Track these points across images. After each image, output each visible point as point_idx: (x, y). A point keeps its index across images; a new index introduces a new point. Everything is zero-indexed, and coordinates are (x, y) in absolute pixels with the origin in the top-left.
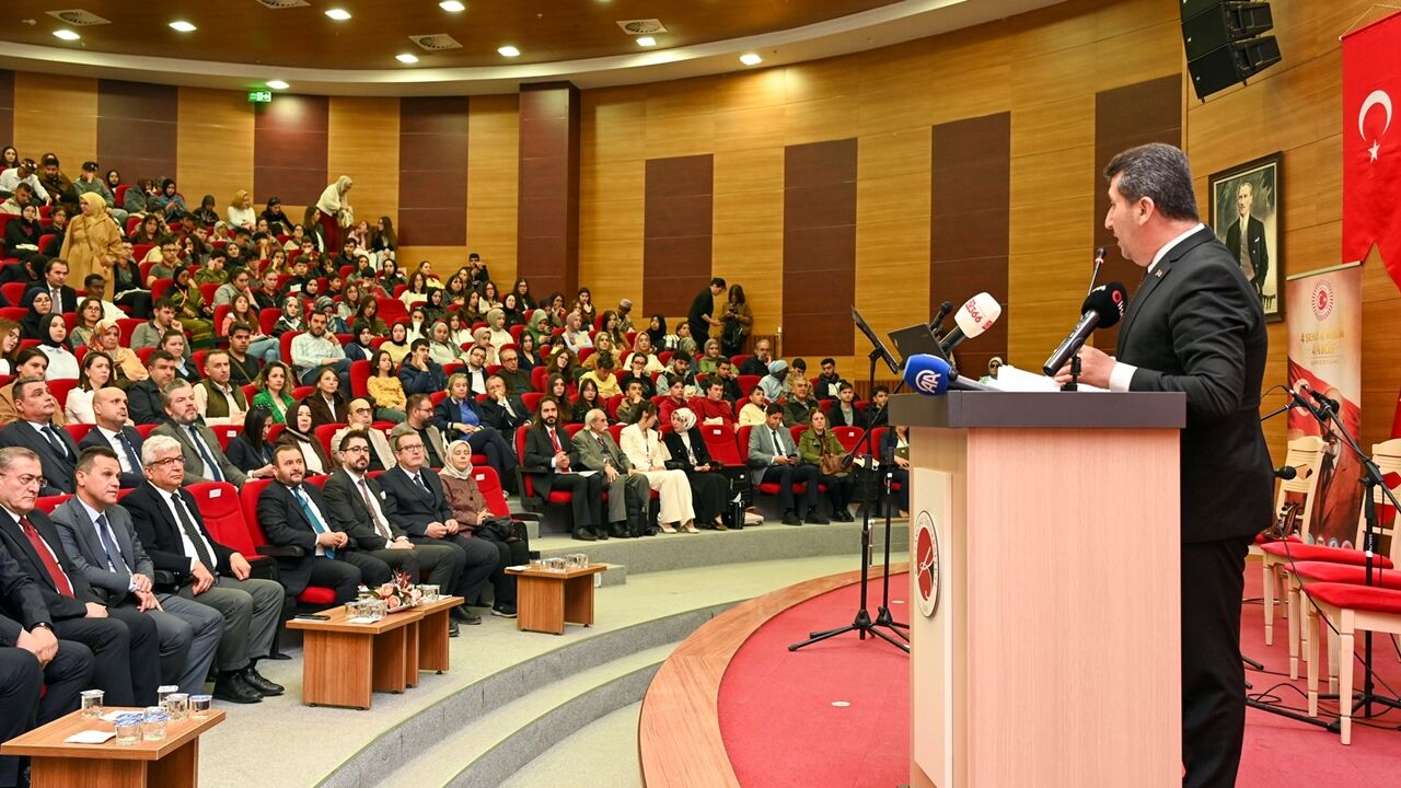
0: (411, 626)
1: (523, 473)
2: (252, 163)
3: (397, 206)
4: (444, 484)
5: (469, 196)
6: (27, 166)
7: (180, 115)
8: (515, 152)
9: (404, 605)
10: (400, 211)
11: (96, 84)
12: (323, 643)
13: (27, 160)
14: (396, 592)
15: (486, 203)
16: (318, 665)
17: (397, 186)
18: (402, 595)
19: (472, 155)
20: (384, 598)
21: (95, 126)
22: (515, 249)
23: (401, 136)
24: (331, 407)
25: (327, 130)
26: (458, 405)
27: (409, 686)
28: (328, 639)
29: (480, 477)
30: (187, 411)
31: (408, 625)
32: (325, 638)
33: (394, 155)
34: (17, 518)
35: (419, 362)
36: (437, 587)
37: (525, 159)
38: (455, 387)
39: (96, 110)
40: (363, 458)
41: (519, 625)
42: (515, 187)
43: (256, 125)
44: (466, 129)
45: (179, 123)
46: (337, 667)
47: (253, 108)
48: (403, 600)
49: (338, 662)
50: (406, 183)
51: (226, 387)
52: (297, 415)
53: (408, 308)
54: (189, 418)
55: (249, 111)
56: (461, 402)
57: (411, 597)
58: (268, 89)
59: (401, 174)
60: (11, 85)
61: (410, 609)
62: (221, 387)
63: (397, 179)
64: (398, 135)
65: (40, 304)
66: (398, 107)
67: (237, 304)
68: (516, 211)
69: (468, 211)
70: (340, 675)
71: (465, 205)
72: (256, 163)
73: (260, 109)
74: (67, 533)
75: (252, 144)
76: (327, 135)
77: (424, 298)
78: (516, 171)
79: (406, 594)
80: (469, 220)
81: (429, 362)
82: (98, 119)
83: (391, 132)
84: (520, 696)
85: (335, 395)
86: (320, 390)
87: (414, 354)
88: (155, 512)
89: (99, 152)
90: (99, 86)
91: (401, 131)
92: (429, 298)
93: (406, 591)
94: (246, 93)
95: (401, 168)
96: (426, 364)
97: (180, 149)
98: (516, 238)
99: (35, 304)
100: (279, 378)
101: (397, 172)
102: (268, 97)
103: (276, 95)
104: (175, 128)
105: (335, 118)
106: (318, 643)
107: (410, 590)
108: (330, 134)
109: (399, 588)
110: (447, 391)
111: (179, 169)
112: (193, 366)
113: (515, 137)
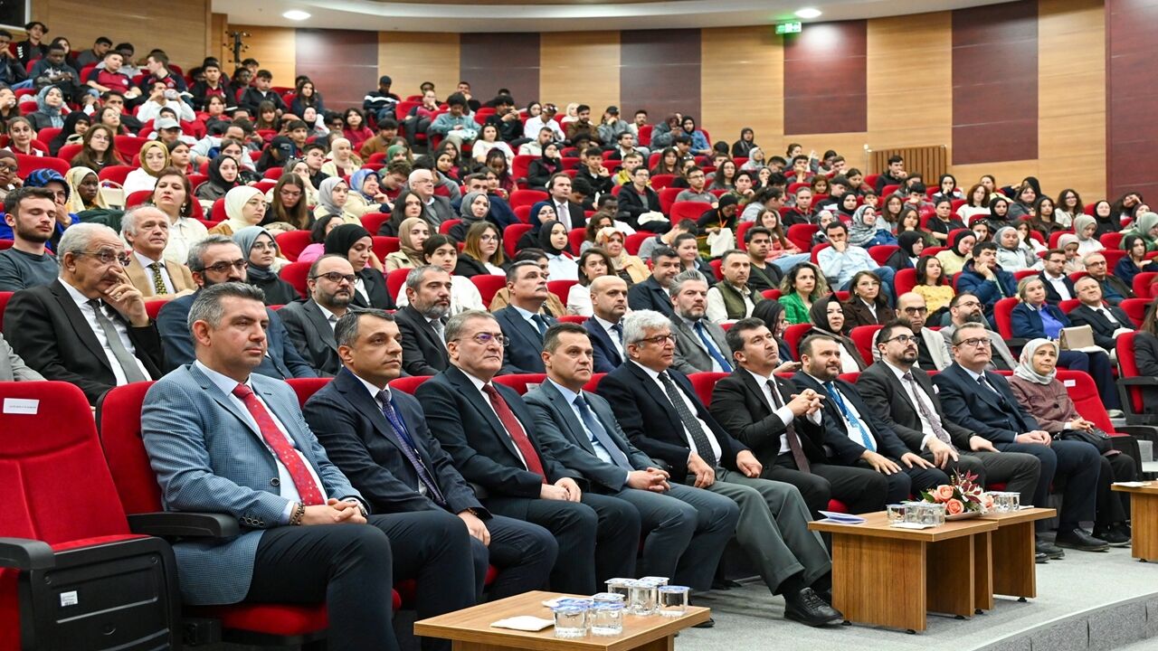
0: (980, 538)
1: (1128, 387)
2: (782, 95)
3: (950, 124)
4: (1015, 388)
5: (1040, 105)
6: (549, 109)
7: (703, 56)
8: (1100, 52)
9: (969, 512)
10: (954, 130)
11: (618, 36)
12: (857, 550)
13: (548, 105)
14: (957, 495)
15: (1064, 111)
16: (851, 575)
17: (950, 103)
18: (966, 500)
19: (1043, 62)
20: (941, 502)
21: (618, 75)
22: (1104, 158)
23: (953, 50)
24: (873, 310)
25: (865, 54)
26: (1036, 312)
27: (979, 612)
28: (864, 545)
29: (1071, 383)
30: (694, 306)
31: (976, 535)
32: (860, 543)
33: (947, 71)
34: (479, 384)
35: (982, 266)
36: (1017, 495)
37: (1113, 57)
38: (1028, 293)
39: (618, 60)
40: (911, 347)
41: (1135, 554)
42: (1102, 90)
43: (785, 58)
44: (1035, 33)
45: (703, 64)
46: (878, 581)
47: (782, 40)
48: (967, 506)
49: (878, 572)
50: (960, 100)
51: (743, 289)
52: (826, 313)
53: (966, 223)
54: (694, 313)
55: (778, 44)
56: (1040, 308)
57: (978, 502)
58: (797, 19)
59: (954, 91)
60: (538, 46)
61: (977, 518)
62: (739, 290)
63: (950, 96)
64: (949, 49)
65: (545, 215)
66: (950, 21)
67: (764, 220)
68: (1103, 116)
69: (1040, 122)
70: (882, 590)
71: (1036, 116)
72: (785, 95)
73: (788, 41)
74: (544, 412)
75: (781, 76)
76: (865, 58)
77: (987, 211)
78: (1102, 73)
79: (971, 498)
80: (1040, 131)
81: (996, 269)
82: (622, 69)
83: (942, 45)
84: (1143, 637)
85: (877, 300)
86: (858, 296)
87: (976, 260)
88: (642, 392)
89: (622, 98)
90: (621, 38)
91: (953, 46)
92: (992, 210)
93: (971, 494)
94: (773, 27)
95: (953, 85)
96: (992, 269)
97: (704, 89)
98: (1104, 146)
99: (540, 216)
100: (809, 280)
101: (950, 89)
102: (798, 28)
103: (806, 25)
104: (699, 68)
105: (873, 39)
106: (851, 550)
107: (978, 493)
108: (869, 58)
109: (961, 490)
110: (1017, 296)
111: (703, 108)
112: (709, 272)
113: (1100, 36)
